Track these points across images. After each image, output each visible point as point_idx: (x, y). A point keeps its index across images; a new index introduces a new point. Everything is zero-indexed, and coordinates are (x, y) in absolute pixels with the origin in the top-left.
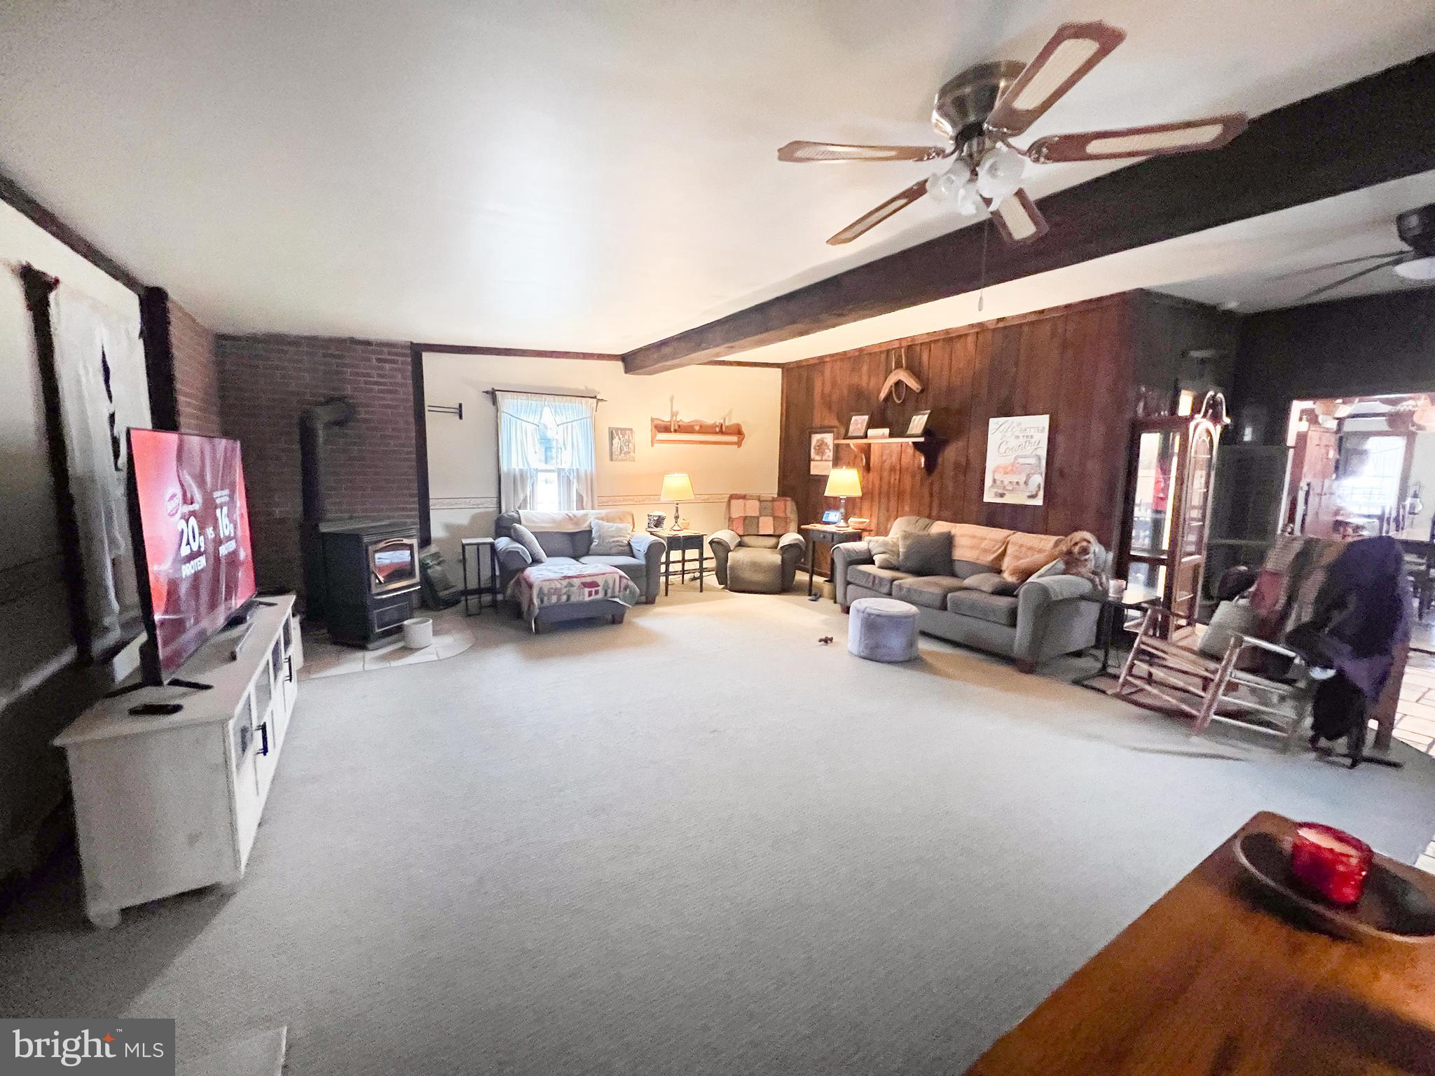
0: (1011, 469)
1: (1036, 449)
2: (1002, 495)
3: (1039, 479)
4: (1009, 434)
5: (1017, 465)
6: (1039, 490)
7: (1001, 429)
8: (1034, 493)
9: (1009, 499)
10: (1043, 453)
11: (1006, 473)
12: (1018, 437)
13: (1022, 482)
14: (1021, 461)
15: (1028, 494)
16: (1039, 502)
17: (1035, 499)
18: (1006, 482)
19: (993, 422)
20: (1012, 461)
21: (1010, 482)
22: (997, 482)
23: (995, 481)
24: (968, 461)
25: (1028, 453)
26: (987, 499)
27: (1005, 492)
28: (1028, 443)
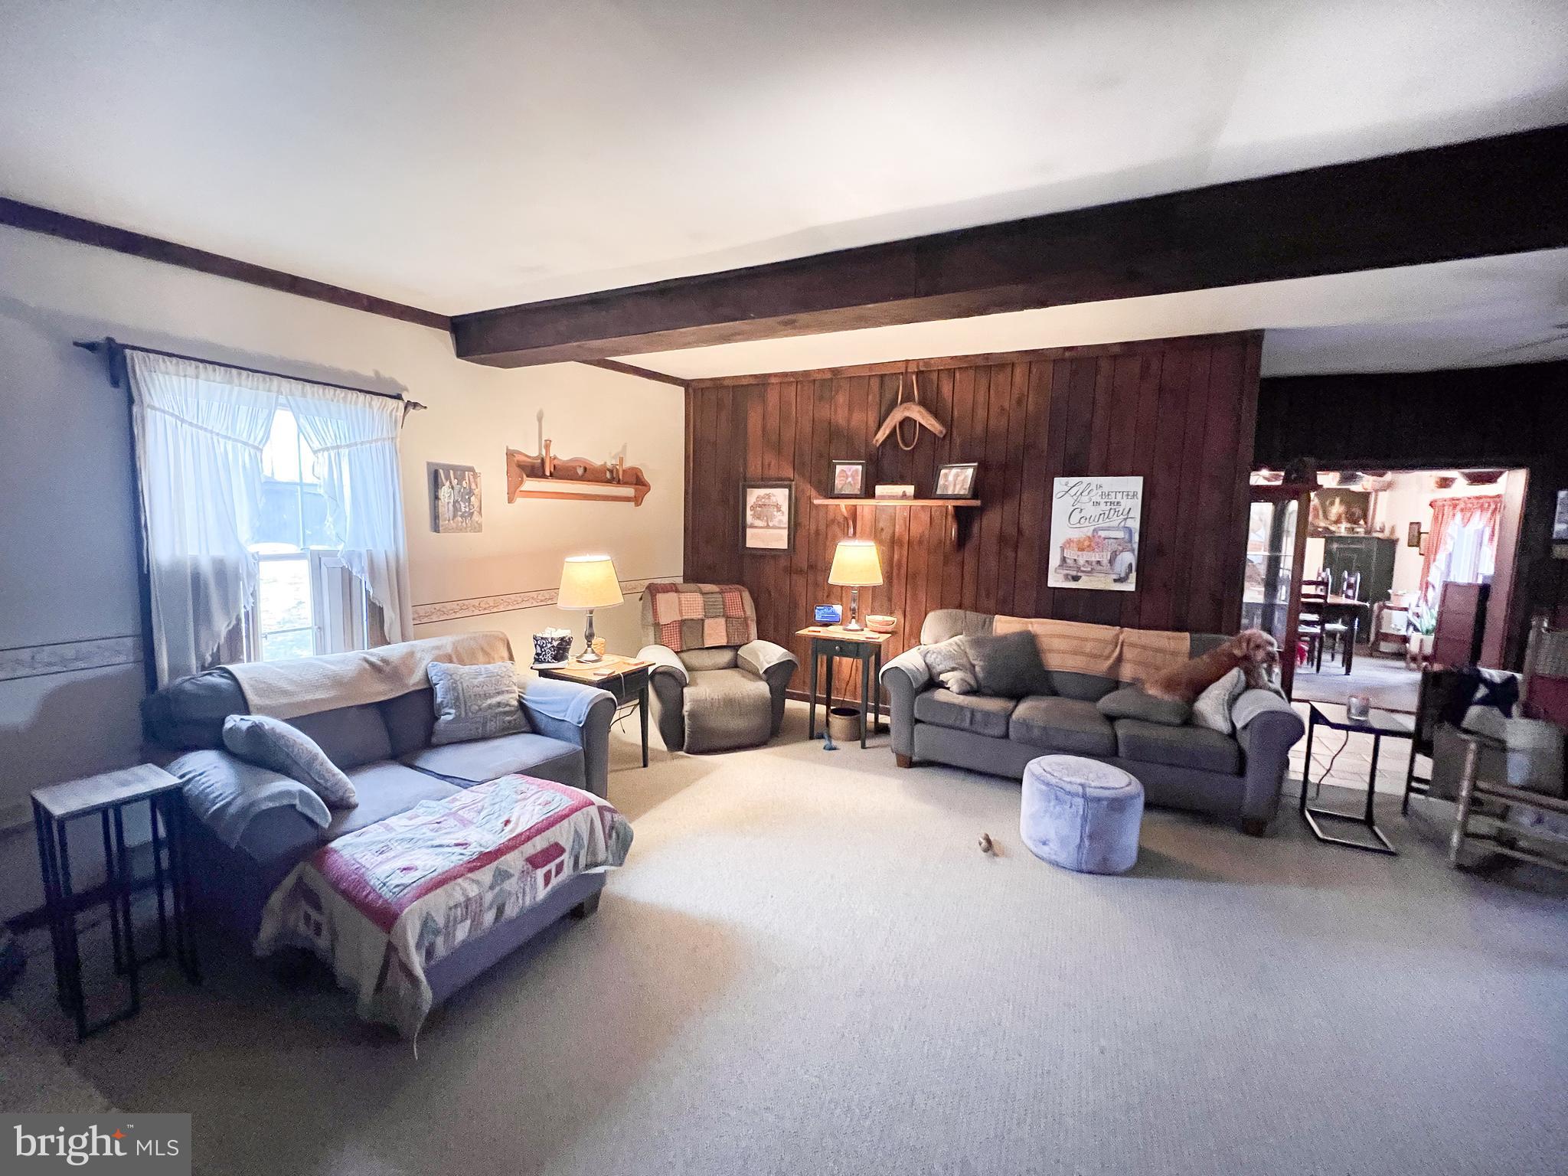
0: (1090, 544)
1: (1125, 519)
2: (1076, 579)
3: (1129, 558)
4: (1085, 499)
5: (1097, 540)
6: (1131, 571)
7: (1073, 492)
8: (1123, 575)
9: (1084, 583)
10: (1135, 524)
11: (1081, 549)
12: (1098, 503)
13: (1105, 561)
14: (1103, 534)
15: (1115, 577)
16: (1130, 586)
17: (1124, 584)
18: (1081, 562)
19: (1060, 484)
20: (1090, 534)
21: (1087, 561)
22: (1068, 561)
23: (1064, 559)
24: (1020, 531)
25: (1115, 524)
26: (1051, 583)
27: (1079, 574)
28: (1112, 512)
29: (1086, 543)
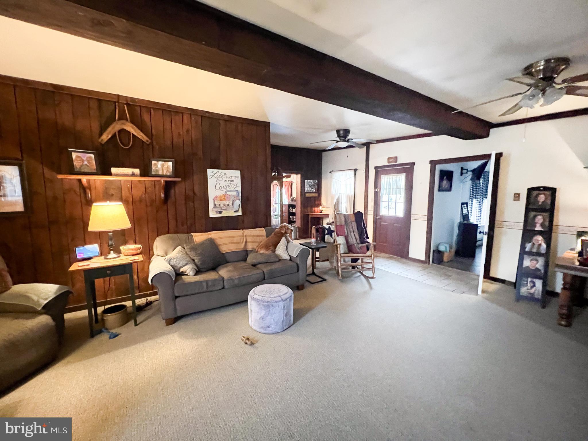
1: (236, 187)
2: (220, 213)
3: (238, 202)
4: (220, 179)
5: (227, 196)
6: (240, 208)
7: (216, 176)
9: (224, 214)
10: (239, 189)
11: (221, 200)
12: (226, 181)
13: (230, 204)
14: (228, 193)
15: (235, 210)
17: (238, 212)
18: (222, 205)
19: (210, 172)
20: (224, 193)
21: (224, 205)
23: (215, 205)
24: (194, 194)
25: (233, 189)
26: (211, 216)
27: (222, 210)
28: (231, 184)
29: (223, 197)
